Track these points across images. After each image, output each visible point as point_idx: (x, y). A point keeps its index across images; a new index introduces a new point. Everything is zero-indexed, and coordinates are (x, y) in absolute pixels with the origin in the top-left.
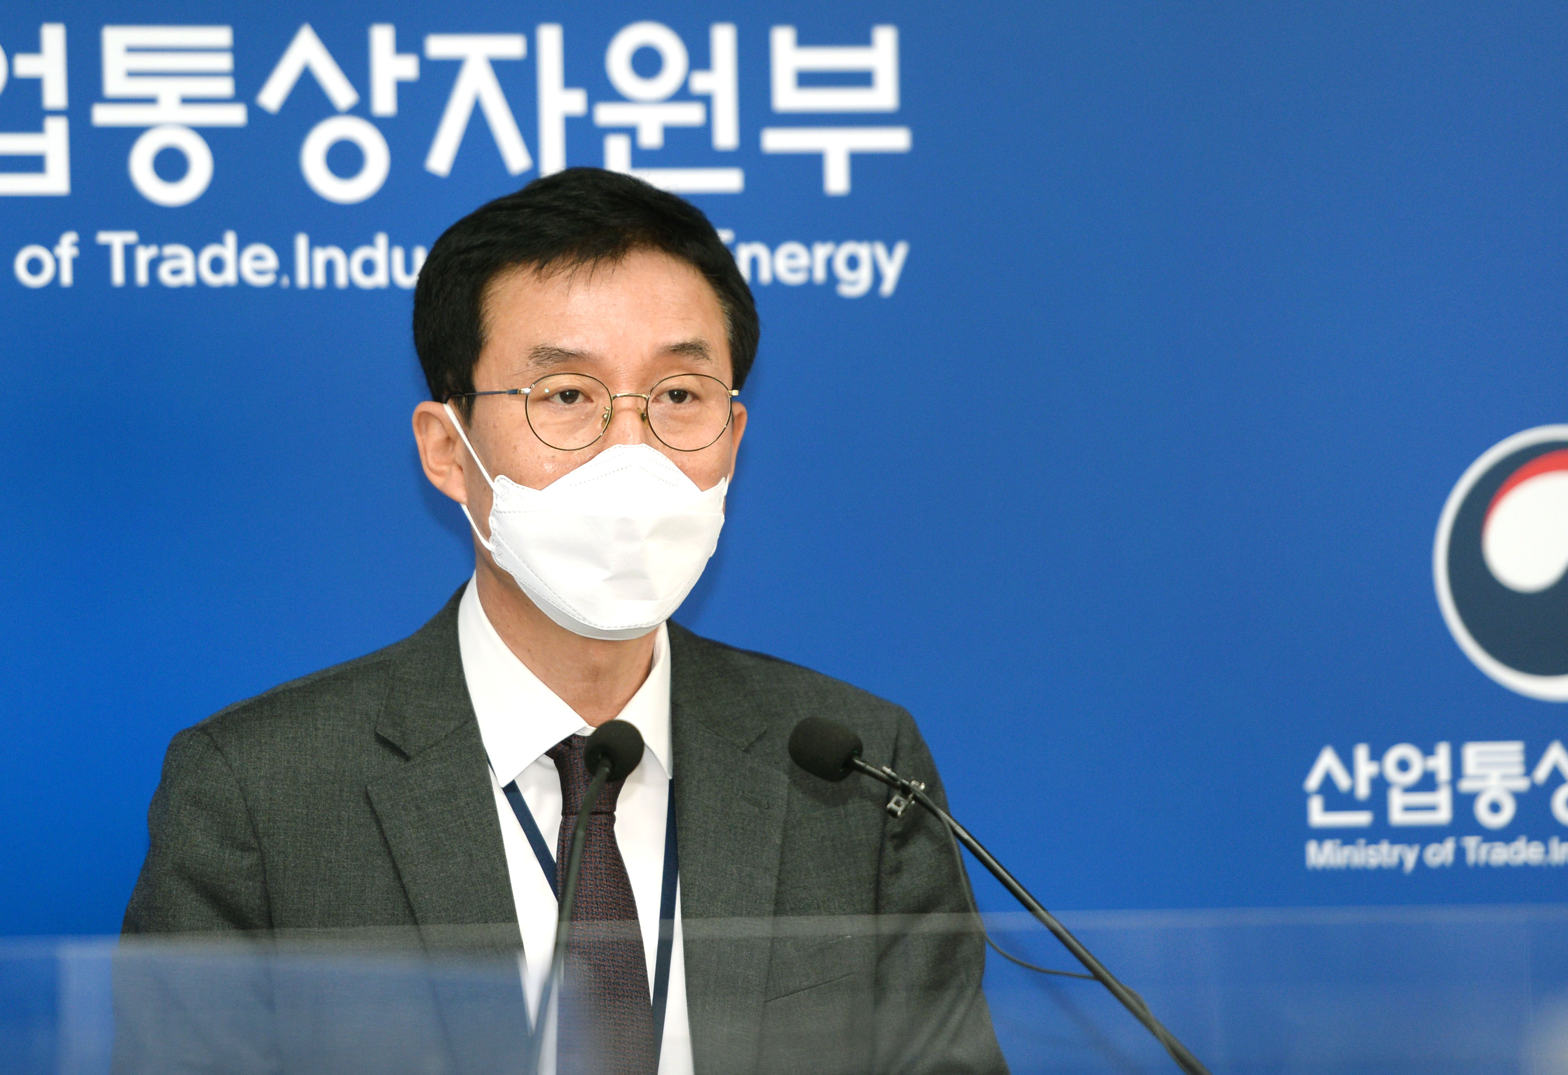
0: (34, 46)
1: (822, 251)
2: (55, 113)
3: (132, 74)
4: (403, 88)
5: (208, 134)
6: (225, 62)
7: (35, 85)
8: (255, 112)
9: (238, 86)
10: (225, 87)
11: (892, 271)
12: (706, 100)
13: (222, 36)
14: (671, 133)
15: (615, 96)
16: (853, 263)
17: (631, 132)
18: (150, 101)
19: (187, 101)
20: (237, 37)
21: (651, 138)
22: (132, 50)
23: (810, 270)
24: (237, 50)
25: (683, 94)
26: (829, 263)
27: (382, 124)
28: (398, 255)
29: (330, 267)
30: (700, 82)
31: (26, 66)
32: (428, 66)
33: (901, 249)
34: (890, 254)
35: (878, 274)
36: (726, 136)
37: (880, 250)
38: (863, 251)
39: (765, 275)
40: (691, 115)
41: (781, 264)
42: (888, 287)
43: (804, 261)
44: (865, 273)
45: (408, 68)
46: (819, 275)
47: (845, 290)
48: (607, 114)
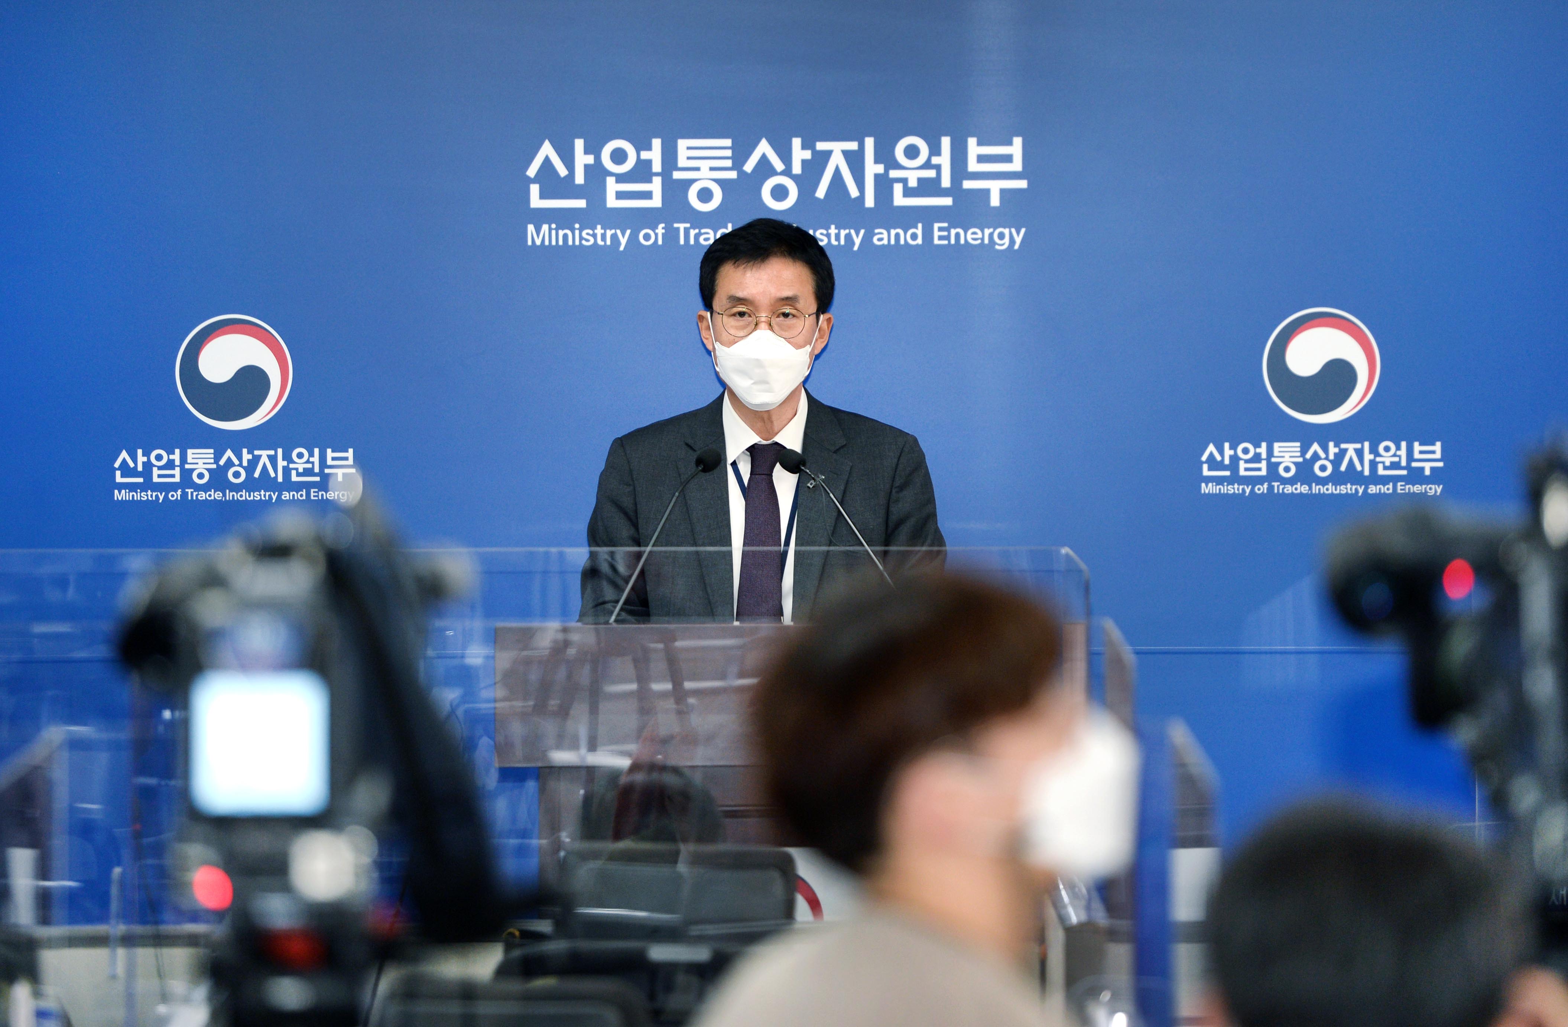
0: (649, 148)
1: (987, 232)
2: (657, 174)
3: (689, 158)
4: (805, 163)
5: (720, 182)
6: (729, 153)
7: (648, 163)
8: (741, 173)
9: (733, 163)
10: (728, 163)
11: (1018, 240)
12: (938, 168)
13: (728, 142)
14: (921, 181)
15: (899, 167)
16: (1001, 236)
17: (904, 181)
18: (697, 169)
19: (712, 169)
20: (734, 143)
21: (913, 183)
22: (688, 148)
23: (982, 239)
24: (733, 148)
25: (927, 165)
26: (991, 235)
27: (795, 178)
30: (935, 160)
31: (645, 155)
32: (815, 153)
33: (1023, 231)
34: (1018, 233)
35: (1012, 241)
36: (946, 182)
37: (1013, 230)
38: (1006, 231)
39: (962, 241)
40: (931, 174)
41: (969, 236)
42: (1016, 247)
43: (980, 235)
44: (1007, 240)
45: (807, 155)
46: (986, 241)
47: (997, 247)
48: (894, 174)
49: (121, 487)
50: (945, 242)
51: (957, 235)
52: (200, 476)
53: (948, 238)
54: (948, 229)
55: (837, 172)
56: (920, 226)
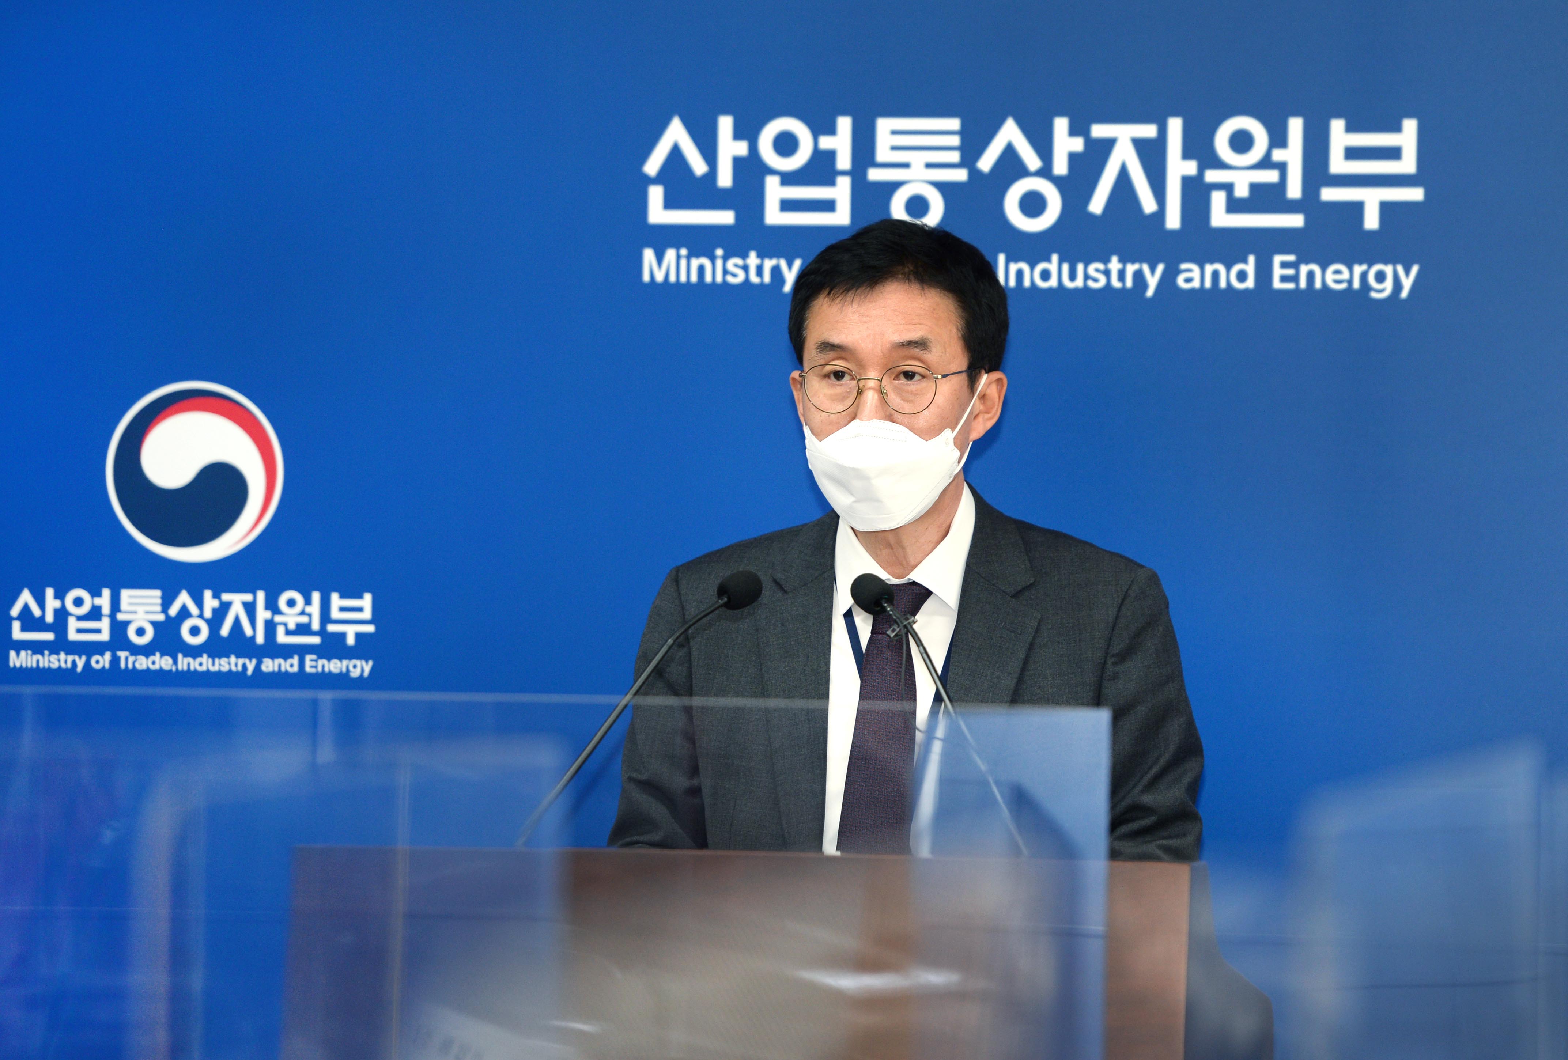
0: (831, 131)
1: (1358, 269)
2: (844, 173)
3: (894, 148)
4: (1073, 157)
5: (941, 186)
6: (955, 141)
7: (831, 155)
8: (974, 173)
9: (963, 157)
10: (955, 157)
11: (1407, 283)
12: (1282, 167)
13: (954, 124)
14: (1255, 188)
15: (1221, 165)
16: (1381, 277)
17: (1228, 188)
18: (906, 165)
19: (929, 166)
20: (963, 125)
21: (1242, 191)
22: (894, 132)
23: (1350, 282)
24: (962, 133)
25: (1265, 163)
26: (1364, 276)
27: (1057, 181)
28: (1066, 267)
29: (1020, 274)
30: (1278, 155)
31: (826, 142)
32: (1091, 143)
33: (1415, 269)
34: (1407, 272)
35: (1398, 286)
36: (1294, 190)
37: (1400, 269)
38: (1388, 270)
39: (1318, 285)
40: (1271, 176)
41: (1330, 277)
42: (1404, 294)
43: (1346, 275)
44: (1389, 284)
45: (1077, 144)
46: (1356, 285)
47: (1374, 295)
48: (1212, 176)
49: (21, 646)
50: (1290, 286)
51: (1311, 275)
52: (140, 632)
53: (1295, 279)
54: (1295, 265)
55: (1123, 175)
56: (1252, 259)
